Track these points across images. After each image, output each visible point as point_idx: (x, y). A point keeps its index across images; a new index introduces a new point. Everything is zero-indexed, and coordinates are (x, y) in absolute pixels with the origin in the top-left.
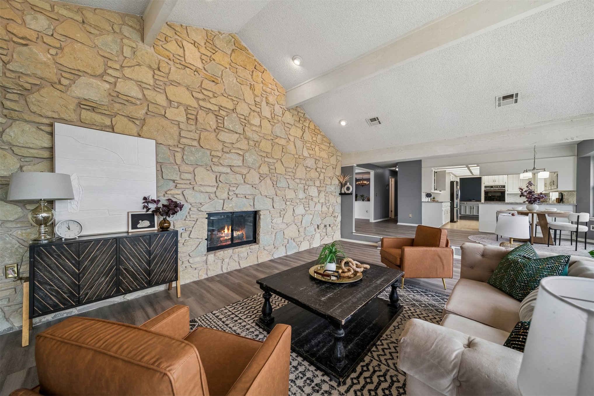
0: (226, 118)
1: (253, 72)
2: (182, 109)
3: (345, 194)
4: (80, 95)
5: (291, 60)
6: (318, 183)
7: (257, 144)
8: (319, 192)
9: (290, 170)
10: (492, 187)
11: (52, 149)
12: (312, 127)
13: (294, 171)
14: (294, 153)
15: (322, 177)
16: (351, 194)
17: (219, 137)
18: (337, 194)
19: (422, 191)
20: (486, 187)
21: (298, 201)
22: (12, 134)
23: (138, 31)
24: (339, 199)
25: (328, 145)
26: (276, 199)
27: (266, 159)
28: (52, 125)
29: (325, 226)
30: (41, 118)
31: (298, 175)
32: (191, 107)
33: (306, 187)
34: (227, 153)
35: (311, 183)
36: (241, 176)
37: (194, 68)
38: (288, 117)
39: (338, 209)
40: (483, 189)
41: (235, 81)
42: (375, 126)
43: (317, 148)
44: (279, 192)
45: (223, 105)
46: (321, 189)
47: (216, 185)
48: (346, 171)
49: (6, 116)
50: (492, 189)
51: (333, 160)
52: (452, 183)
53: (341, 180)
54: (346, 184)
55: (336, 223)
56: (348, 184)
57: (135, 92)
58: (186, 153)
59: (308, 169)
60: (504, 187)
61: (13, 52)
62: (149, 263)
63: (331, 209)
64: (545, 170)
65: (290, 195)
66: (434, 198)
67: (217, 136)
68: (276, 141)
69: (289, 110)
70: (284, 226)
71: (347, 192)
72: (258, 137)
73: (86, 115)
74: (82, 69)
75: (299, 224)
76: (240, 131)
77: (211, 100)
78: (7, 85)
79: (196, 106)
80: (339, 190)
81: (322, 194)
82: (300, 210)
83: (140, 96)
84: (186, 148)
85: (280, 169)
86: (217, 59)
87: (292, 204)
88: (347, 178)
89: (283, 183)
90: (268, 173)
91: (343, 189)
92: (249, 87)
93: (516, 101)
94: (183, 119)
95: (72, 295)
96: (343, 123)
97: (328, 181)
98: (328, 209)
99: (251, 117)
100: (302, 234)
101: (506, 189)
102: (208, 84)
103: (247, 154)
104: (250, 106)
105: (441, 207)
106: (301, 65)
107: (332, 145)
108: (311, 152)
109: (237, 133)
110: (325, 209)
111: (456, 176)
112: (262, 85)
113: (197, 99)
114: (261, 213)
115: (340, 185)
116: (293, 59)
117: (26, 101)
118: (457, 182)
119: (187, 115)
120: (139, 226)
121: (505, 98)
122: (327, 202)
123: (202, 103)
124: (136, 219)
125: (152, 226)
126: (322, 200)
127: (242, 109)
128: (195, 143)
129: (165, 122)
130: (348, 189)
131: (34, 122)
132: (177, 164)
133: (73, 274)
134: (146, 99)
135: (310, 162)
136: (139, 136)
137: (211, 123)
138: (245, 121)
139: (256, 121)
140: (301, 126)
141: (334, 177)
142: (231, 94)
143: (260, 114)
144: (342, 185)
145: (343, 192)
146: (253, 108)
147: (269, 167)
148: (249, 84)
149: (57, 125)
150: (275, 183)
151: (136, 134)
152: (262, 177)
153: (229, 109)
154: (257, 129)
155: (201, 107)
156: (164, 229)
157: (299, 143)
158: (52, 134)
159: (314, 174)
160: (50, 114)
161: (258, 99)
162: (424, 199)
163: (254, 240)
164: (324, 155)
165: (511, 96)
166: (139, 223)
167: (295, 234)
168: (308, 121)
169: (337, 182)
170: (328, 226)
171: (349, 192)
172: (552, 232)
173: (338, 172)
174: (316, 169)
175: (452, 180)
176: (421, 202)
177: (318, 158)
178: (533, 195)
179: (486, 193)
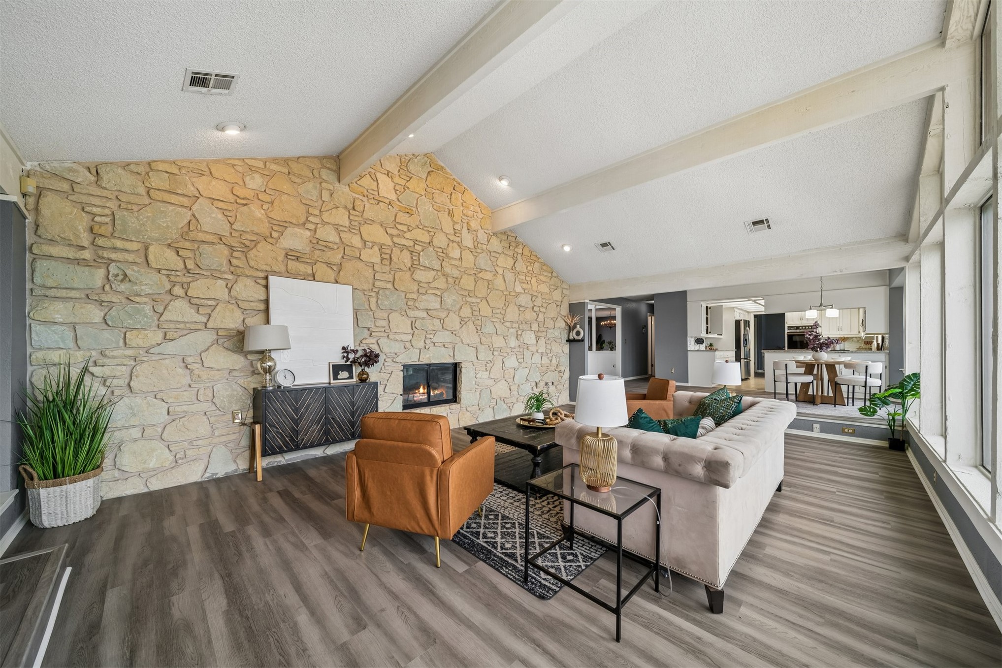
0: (421, 253)
1: (451, 195)
2: (376, 248)
3: (574, 340)
4: (287, 247)
5: (498, 182)
6: (535, 327)
7: (456, 281)
8: (538, 338)
9: (498, 311)
10: (798, 328)
11: (267, 302)
12: (526, 253)
13: (503, 312)
14: (503, 288)
15: (541, 318)
16: (582, 340)
17: (416, 276)
18: (564, 341)
19: (688, 336)
20: (789, 328)
21: (509, 351)
22: (238, 289)
23: (334, 171)
24: (566, 348)
25: (550, 275)
26: (481, 348)
27: (468, 299)
28: (266, 278)
29: (546, 384)
30: (258, 272)
31: (509, 317)
32: (385, 245)
33: (520, 333)
34: (424, 294)
35: (525, 327)
36: (438, 321)
37: (387, 201)
38: (496, 244)
39: (565, 361)
40: (786, 331)
41: (431, 209)
42: (607, 253)
43: (534, 280)
44: (484, 339)
45: (418, 239)
46: (540, 334)
47: (412, 332)
48: (576, 309)
49: (232, 272)
50: (798, 331)
51: (557, 295)
52: (738, 323)
53: (569, 322)
54: (575, 327)
55: (563, 381)
56: (578, 326)
57: (333, 237)
58: (380, 297)
59: (521, 309)
61: (237, 212)
62: (353, 415)
63: (554, 361)
65: (498, 342)
66: (711, 345)
67: (411, 275)
68: (480, 275)
69: (495, 234)
70: (491, 382)
71: (577, 338)
72: (458, 272)
73: (292, 265)
74: (288, 220)
75: (510, 380)
76: (438, 267)
77: (405, 235)
78: (234, 244)
79: (391, 243)
80: (566, 336)
81: (542, 342)
82: (511, 362)
83: (337, 240)
84: (381, 292)
85: (486, 310)
86: (411, 187)
87: (502, 354)
88: (576, 319)
89: (489, 328)
90: (470, 315)
91: (571, 334)
92: (447, 213)
93: (768, 226)
94: (377, 260)
95: (292, 440)
96: (567, 249)
97: (550, 323)
98: (551, 361)
99: (450, 249)
100: (515, 393)
102: (402, 217)
103: (445, 294)
104: (449, 237)
105: (714, 358)
106: (510, 185)
107: (554, 274)
108: (525, 286)
109: (433, 270)
110: (545, 361)
112: (462, 208)
113: (392, 236)
114: (462, 365)
115: (567, 328)
116: (500, 179)
117: (246, 257)
119: (381, 255)
120: (339, 377)
121: (755, 223)
122: (548, 351)
123: (396, 240)
124: (336, 369)
125: (351, 377)
126: (542, 349)
127: (440, 240)
128: (390, 286)
129: (360, 265)
130: (578, 333)
131: (253, 277)
132: (372, 310)
133: (293, 419)
134: (343, 242)
135: (524, 300)
136: (337, 282)
137: (406, 261)
138: (443, 255)
139: (455, 253)
140: (511, 253)
141: (559, 318)
142: (426, 225)
143: (460, 244)
144: (570, 329)
145: (571, 338)
146: (452, 238)
147: (472, 309)
148: (447, 210)
149: (271, 278)
150: (479, 329)
151: (334, 281)
152: (463, 322)
153: (425, 243)
154: (457, 263)
155: (395, 243)
156: (363, 380)
157: (509, 276)
158: (267, 287)
159: (530, 315)
160: (265, 268)
161: (457, 227)
162: (691, 345)
163: (455, 399)
164: (544, 288)
165: (761, 222)
166: (339, 374)
167: (505, 393)
168: (521, 246)
169: (563, 325)
170: (550, 384)
171: (580, 337)
173: (565, 310)
174: (533, 308)
175: (738, 318)
176: (686, 352)
177: (536, 294)
179: (790, 337)
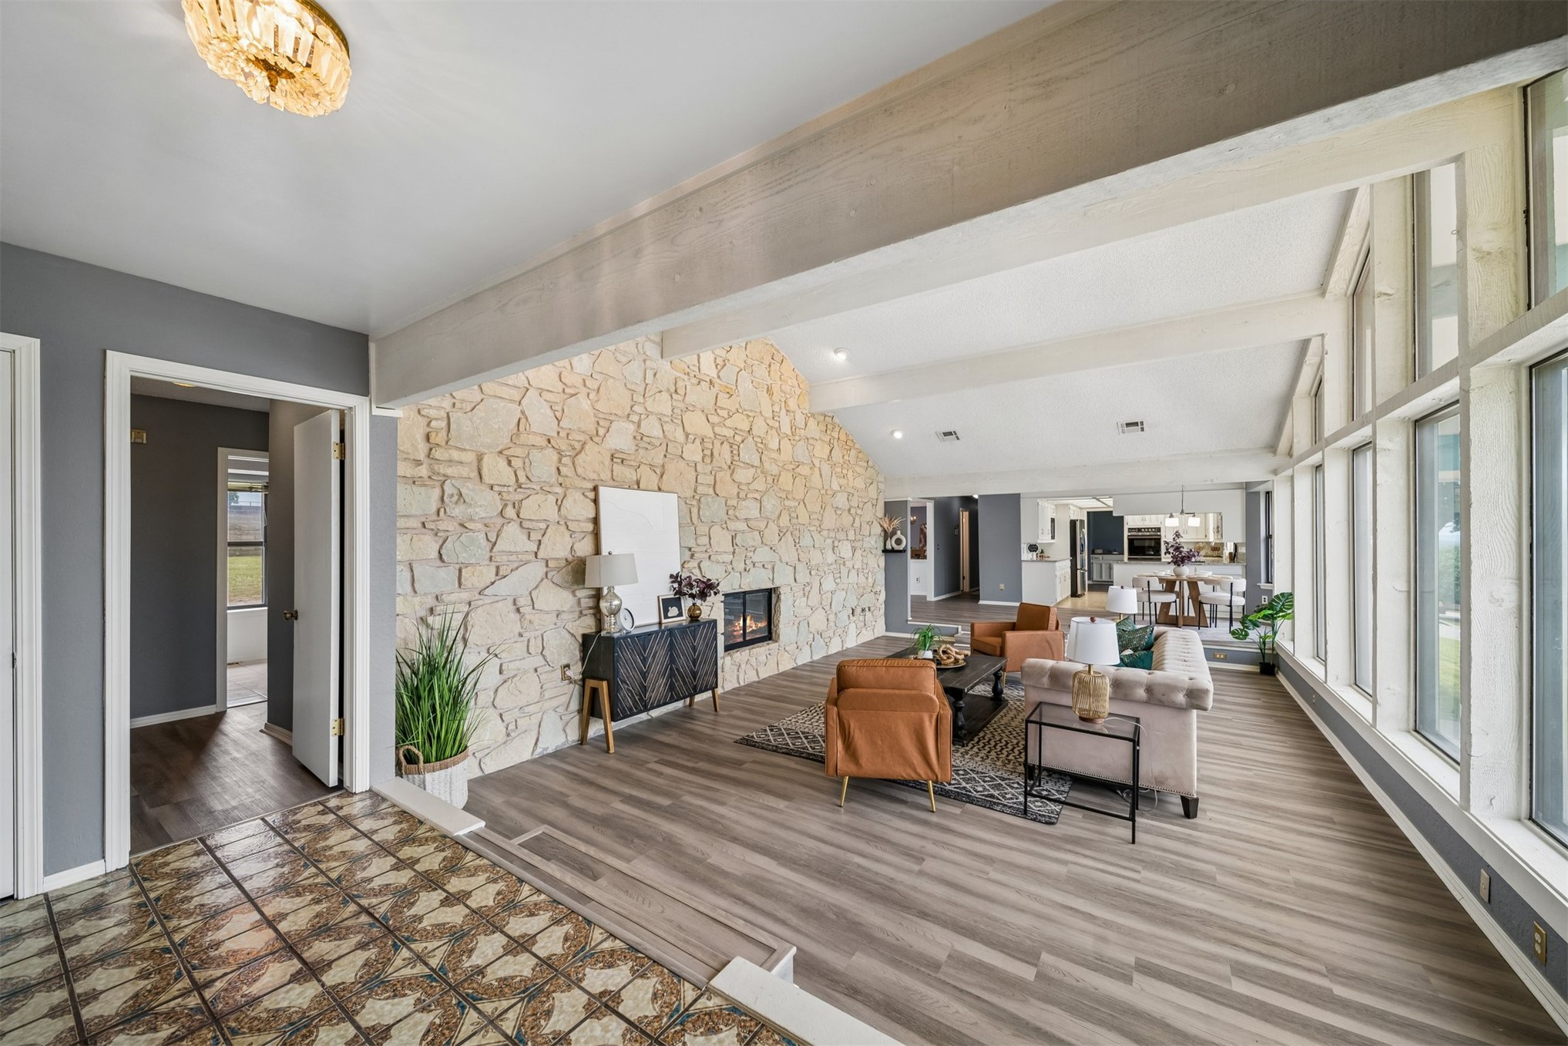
0: (741, 445)
1: (770, 366)
2: (698, 441)
3: (893, 551)
4: (614, 447)
5: (832, 355)
6: (851, 536)
7: (776, 479)
8: (854, 550)
9: (815, 516)
10: (1139, 530)
11: (596, 521)
12: (843, 437)
13: (820, 518)
14: (820, 486)
15: (857, 524)
16: (904, 551)
17: (736, 477)
18: (879, 552)
19: (1022, 541)
20: (1130, 530)
21: (826, 568)
22: (568, 506)
23: (657, 344)
24: (882, 559)
25: (866, 464)
26: (800, 567)
27: (787, 503)
28: (595, 489)
29: (863, 610)
30: (585, 482)
31: (827, 524)
32: (706, 437)
33: (836, 544)
34: (744, 500)
35: (841, 536)
36: (757, 533)
37: (708, 379)
38: (814, 429)
39: (881, 577)
40: (1126, 534)
41: (751, 386)
42: (950, 443)
43: (850, 473)
44: (802, 554)
45: (739, 427)
46: (857, 544)
47: (732, 550)
48: (892, 509)
49: (561, 484)
50: (1141, 534)
51: (872, 492)
52: (1073, 523)
53: (886, 526)
54: (894, 533)
55: (878, 605)
56: (899, 532)
57: (657, 432)
58: (702, 506)
59: (839, 512)
60: (1159, 530)
61: (564, 404)
62: (694, 662)
63: (870, 580)
64: (1194, 516)
65: (816, 557)
66: (1042, 552)
67: (731, 475)
68: (798, 470)
69: (813, 415)
70: (808, 611)
71: (896, 547)
72: (777, 468)
73: (618, 469)
74: (614, 412)
75: (827, 608)
76: (757, 463)
77: (726, 423)
78: (563, 448)
79: (712, 435)
80: (882, 545)
81: (858, 553)
82: (829, 584)
83: (661, 435)
84: (702, 499)
85: (804, 518)
86: (732, 359)
87: (819, 573)
88: (896, 522)
89: (806, 541)
90: (789, 525)
91: (888, 542)
92: (765, 390)
93: (1142, 429)
94: (698, 458)
95: (641, 699)
96: (898, 435)
97: (866, 527)
98: (867, 578)
99: (769, 438)
100: (832, 624)
101: (1162, 533)
102: (723, 400)
103: (765, 498)
104: (768, 421)
105: (1054, 570)
106: (849, 359)
107: (870, 463)
108: (843, 482)
109: (753, 466)
110: (862, 580)
111: (1081, 508)
112: (780, 383)
113: (713, 425)
114: (782, 591)
115: (883, 534)
116: (836, 351)
117: (573, 463)
118: (1082, 522)
119: (703, 450)
120: (669, 615)
121: (1128, 425)
122: (865, 566)
123: (718, 430)
124: (667, 604)
125: (681, 614)
126: (858, 565)
127: (760, 428)
128: (711, 491)
129: (682, 464)
130: (898, 542)
131: (581, 488)
132: (693, 524)
133: (641, 672)
134: (665, 437)
135: (841, 500)
136: (660, 490)
137: (726, 457)
138: (762, 449)
139: (773, 444)
140: (827, 439)
141: (875, 522)
142: (746, 407)
143: (778, 430)
144: (887, 535)
145: (889, 547)
146: (771, 422)
147: (790, 515)
148: (766, 387)
149: (601, 489)
150: (797, 541)
151: (657, 488)
152: (782, 534)
153: (744, 431)
154: (774, 455)
155: (715, 434)
156: (694, 618)
157: (826, 469)
158: (596, 501)
159: (847, 520)
160: (594, 476)
161: (777, 408)
162: (1026, 555)
163: (769, 635)
164: (860, 483)
165: (1136, 424)
166: (668, 611)
167: (822, 626)
168: (837, 429)
169: (878, 530)
170: (867, 609)
171: (901, 547)
172: (1207, 608)
173: (880, 512)
174: (849, 510)
175: (1073, 518)
176: (1019, 562)
177: (852, 491)
178: (1181, 552)
179: (1131, 541)
